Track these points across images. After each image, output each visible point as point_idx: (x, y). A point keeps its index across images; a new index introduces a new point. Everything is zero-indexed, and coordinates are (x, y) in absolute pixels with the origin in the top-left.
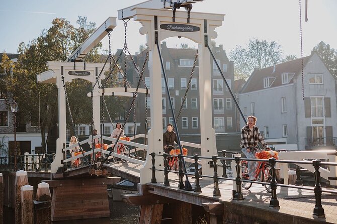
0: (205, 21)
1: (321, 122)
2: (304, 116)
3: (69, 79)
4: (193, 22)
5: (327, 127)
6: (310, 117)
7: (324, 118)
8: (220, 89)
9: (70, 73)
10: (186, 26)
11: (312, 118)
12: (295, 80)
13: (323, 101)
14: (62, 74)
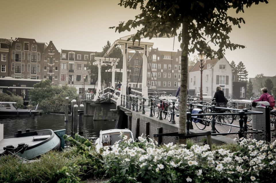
0: (146, 45)
1: (224, 86)
2: (216, 83)
3: (102, 64)
4: (141, 46)
5: (226, 89)
6: (219, 84)
7: (225, 85)
8: (155, 68)
9: (103, 62)
10: (138, 47)
11: (219, 85)
12: (212, 67)
13: (225, 78)
14: (100, 62)
